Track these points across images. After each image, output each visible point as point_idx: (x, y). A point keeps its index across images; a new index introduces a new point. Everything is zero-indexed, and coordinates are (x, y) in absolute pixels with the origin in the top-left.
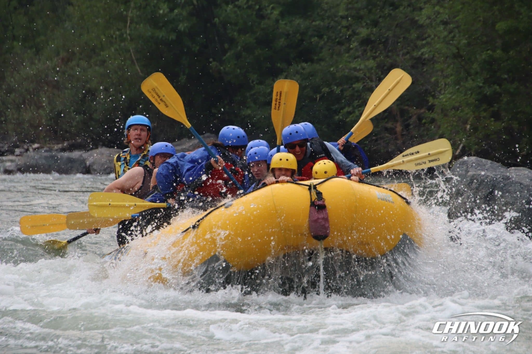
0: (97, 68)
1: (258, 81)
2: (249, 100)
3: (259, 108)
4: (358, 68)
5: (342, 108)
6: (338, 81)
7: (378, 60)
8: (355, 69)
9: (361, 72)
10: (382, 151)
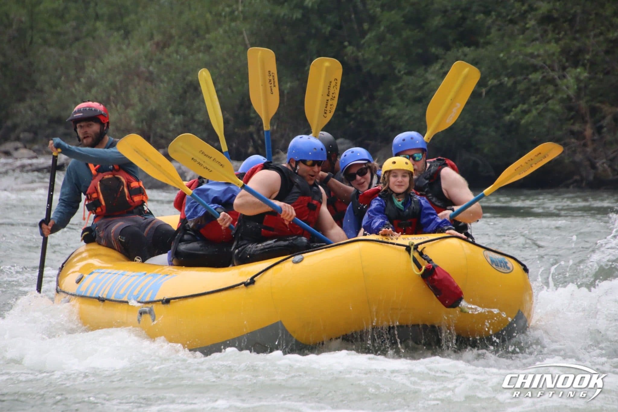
0: (201, 55)
1: (406, 71)
2: (395, 95)
3: (407, 106)
4: (536, 53)
5: (515, 106)
6: (510, 71)
7: (562, 43)
8: (532, 55)
9: (540, 58)
10: (566, 161)
